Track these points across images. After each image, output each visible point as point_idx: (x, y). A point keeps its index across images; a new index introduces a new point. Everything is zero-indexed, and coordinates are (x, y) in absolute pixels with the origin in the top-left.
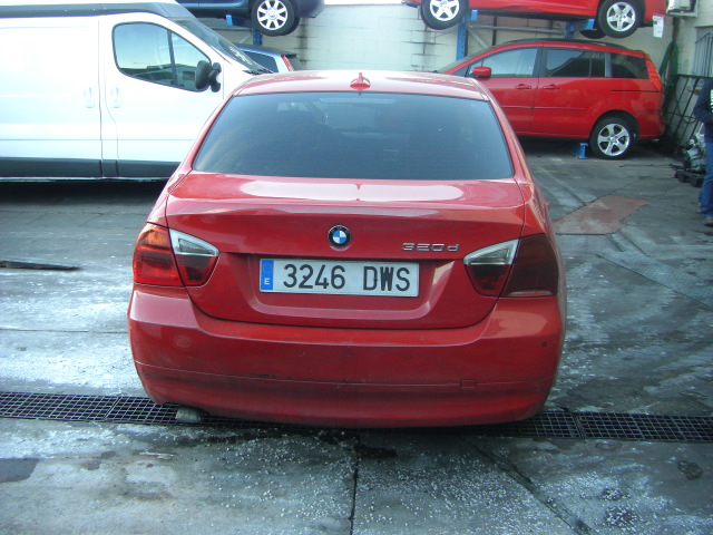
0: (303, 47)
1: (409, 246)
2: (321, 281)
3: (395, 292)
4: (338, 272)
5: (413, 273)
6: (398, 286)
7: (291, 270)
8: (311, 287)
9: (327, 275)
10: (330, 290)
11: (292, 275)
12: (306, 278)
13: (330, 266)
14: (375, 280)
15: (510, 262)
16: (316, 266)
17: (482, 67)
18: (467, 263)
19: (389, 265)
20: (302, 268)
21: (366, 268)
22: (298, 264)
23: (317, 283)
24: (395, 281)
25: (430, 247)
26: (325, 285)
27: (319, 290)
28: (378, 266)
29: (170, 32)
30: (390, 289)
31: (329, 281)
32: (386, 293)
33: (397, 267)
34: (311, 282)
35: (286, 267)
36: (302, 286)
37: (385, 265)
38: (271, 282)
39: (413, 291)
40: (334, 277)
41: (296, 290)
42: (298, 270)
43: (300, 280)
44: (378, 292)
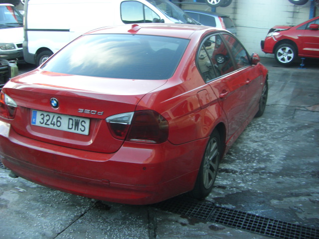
0: (235, 13)
1: (81, 110)
2: (53, 123)
3: (79, 132)
4: (59, 119)
5: (87, 124)
6: (81, 129)
7: (42, 116)
8: (48, 125)
9: (55, 120)
10: (55, 127)
11: (43, 119)
12: (48, 120)
13: (56, 116)
14: (72, 125)
15: (130, 124)
16: (51, 115)
17: (314, 24)
18: (108, 121)
19: (78, 119)
20: (46, 116)
21: (70, 119)
22: (45, 114)
23: (51, 124)
24: (80, 127)
25: (90, 112)
26: (54, 124)
27: (51, 126)
28: (74, 118)
29: (144, 5)
30: (78, 130)
31: (55, 123)
32: (76, 132)
33: (81, 120)
34: (49, 123)
35: (41, 115)
36: (46, 124)
37: (77, 118)
38: (35, 120)
39: (86, 133)
40: (57, 121)
41: (43, 125)
42: (45, 117)
43: (45, 121)
44: (73, 131)
